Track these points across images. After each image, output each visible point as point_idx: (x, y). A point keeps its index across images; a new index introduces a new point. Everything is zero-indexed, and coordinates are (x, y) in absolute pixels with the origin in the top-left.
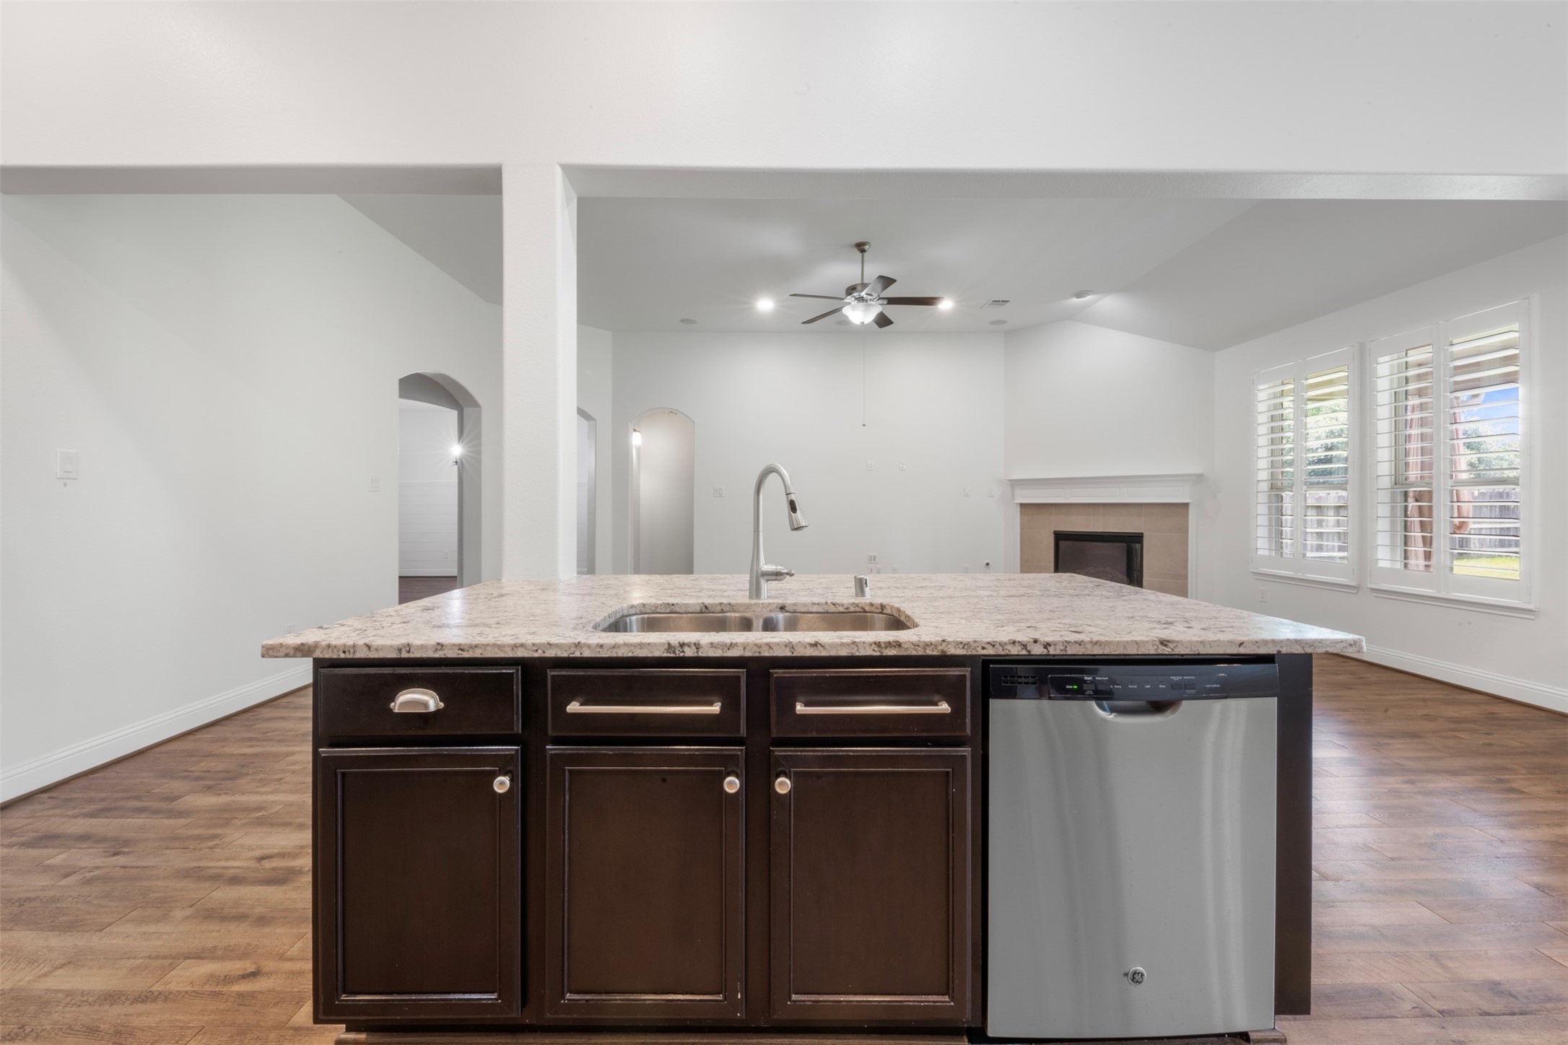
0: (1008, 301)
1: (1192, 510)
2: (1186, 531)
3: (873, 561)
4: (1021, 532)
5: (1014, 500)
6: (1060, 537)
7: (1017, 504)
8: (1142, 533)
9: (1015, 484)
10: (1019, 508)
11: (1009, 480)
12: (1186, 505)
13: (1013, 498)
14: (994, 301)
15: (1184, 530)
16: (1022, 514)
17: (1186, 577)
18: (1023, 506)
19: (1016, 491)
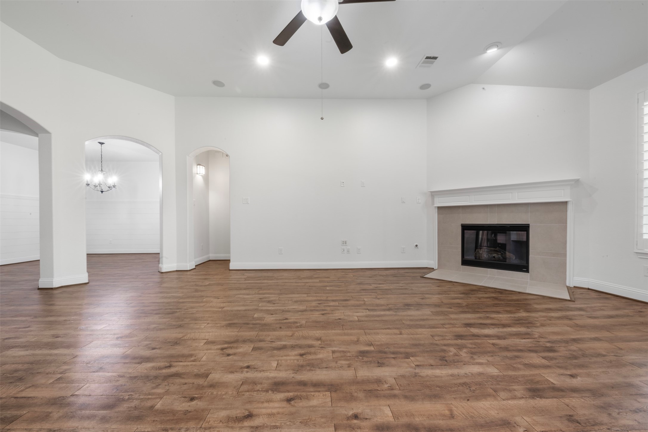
0: (435, 58)
1: (570, 207)
2: (566, 222)
3: (344, 244)
4: (438, 225)
5: (434, 205)
6: (465, 228)
7: (436, 207)
8: (529, 224)
9: (434, 194)
10: (437, 208)
11: (430, 192)
12: (566, 203)
13: (433, 203)
14: (427, 58)
15: (564, 222)
16: (439, 214)
17: (565, 255)
18: (439, 208)
19: (435, 199)
